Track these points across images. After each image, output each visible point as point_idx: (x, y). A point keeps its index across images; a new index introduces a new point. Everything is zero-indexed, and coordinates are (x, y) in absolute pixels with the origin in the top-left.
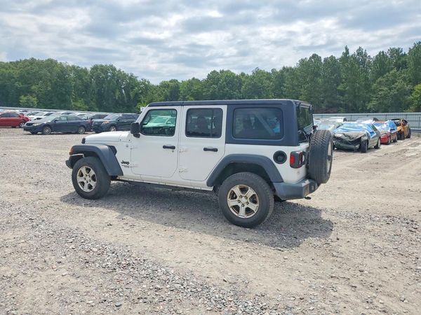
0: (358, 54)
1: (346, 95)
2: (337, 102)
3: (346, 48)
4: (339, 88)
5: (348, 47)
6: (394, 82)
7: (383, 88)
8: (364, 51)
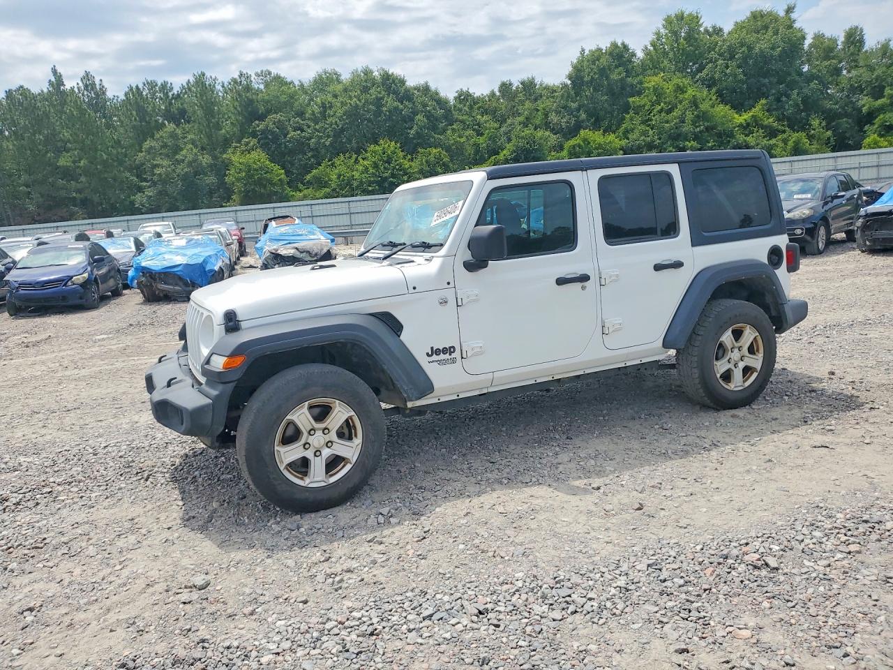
0: (86, 86)
1: (83, 179)
2: (63, 193)
3: (54, 72)
4: (62, 162)
5: (59, 70)
6: (177, 149)
7: (158, 161)
8: (97, 82)
